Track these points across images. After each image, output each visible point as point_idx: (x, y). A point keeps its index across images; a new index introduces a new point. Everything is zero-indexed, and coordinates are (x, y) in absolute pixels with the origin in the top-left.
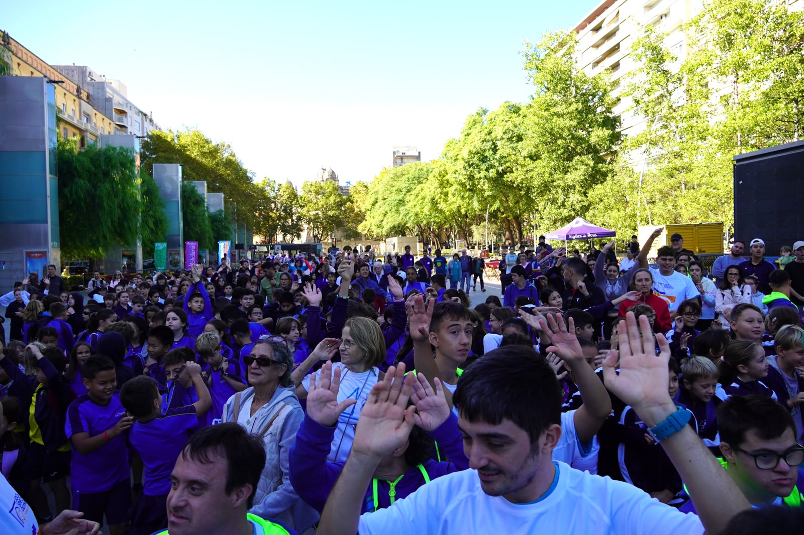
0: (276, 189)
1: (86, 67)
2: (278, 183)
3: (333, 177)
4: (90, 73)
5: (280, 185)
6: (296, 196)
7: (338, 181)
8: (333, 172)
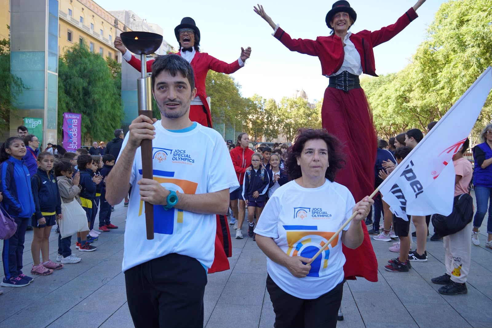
0: (262, 102)
1: (130, 11)
2: (264, 98)
3: (304, 95)
4: (133, 15)
5: (265, 100)
6: (276, 107)
7: (308, 99)
8: (304, 92)
